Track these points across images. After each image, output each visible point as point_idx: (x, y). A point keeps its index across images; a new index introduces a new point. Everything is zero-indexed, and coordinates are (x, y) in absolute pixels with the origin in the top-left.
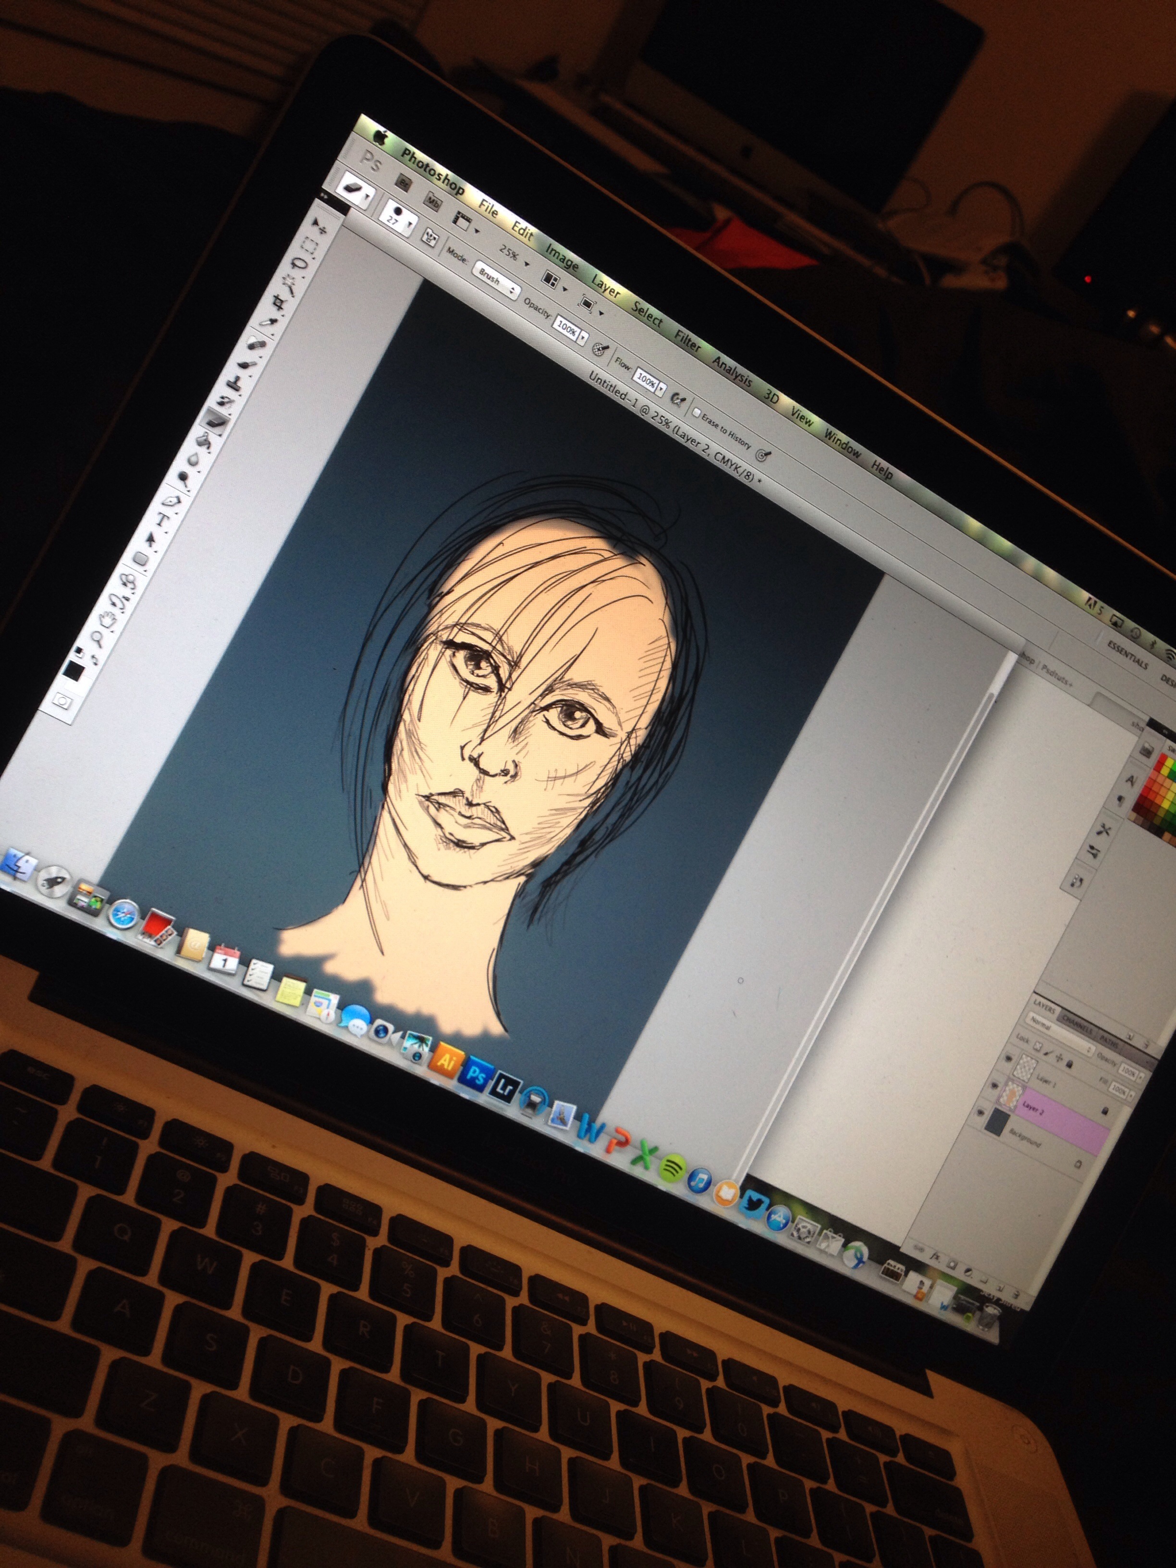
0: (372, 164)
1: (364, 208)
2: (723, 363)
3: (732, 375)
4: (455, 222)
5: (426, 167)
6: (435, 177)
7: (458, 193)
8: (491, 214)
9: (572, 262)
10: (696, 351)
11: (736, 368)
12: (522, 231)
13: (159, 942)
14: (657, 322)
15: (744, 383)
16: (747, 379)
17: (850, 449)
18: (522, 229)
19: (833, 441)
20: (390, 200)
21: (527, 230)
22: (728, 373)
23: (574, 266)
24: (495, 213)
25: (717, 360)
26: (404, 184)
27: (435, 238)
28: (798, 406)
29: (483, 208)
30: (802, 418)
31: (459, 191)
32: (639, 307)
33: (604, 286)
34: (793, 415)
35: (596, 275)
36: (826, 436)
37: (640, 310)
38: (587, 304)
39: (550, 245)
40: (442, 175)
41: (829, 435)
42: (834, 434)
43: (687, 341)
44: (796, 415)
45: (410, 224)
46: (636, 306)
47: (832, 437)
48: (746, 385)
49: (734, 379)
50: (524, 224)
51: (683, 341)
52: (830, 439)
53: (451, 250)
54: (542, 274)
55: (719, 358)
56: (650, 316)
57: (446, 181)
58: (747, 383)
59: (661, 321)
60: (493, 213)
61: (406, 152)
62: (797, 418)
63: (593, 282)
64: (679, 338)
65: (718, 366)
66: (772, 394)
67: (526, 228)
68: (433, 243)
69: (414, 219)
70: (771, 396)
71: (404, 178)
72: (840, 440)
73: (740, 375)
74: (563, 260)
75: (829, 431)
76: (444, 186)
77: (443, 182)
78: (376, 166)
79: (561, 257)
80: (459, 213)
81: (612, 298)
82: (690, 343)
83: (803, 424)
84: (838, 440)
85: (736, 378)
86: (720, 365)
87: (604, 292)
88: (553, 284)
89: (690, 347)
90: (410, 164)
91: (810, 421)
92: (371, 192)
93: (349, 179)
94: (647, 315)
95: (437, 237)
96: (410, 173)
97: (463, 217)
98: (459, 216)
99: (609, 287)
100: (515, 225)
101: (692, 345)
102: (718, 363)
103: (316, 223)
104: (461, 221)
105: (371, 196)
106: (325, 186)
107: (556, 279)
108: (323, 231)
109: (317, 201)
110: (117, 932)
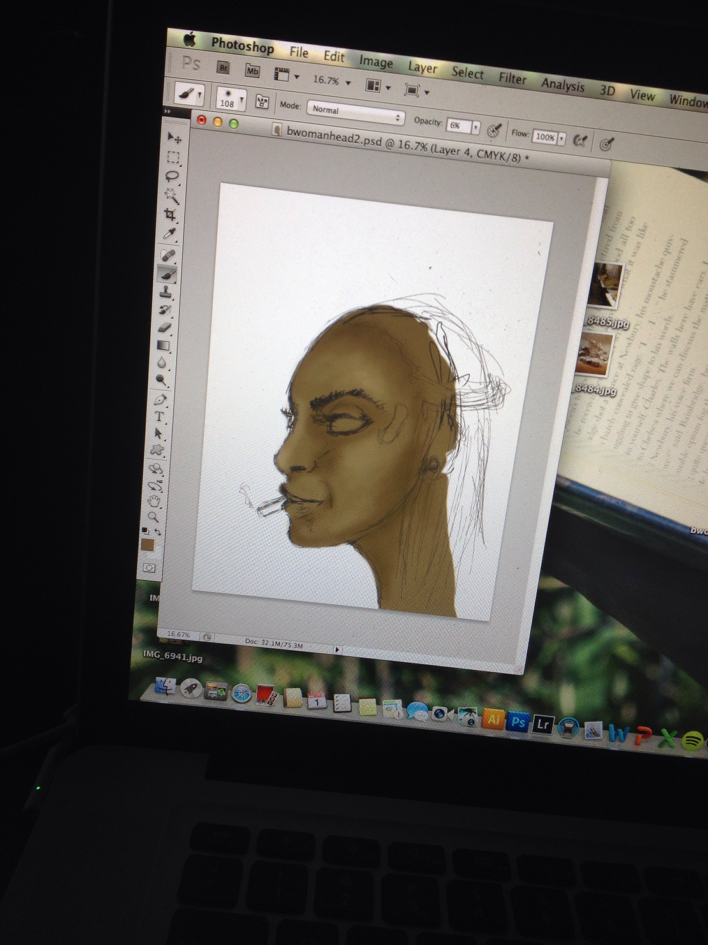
0: (192, 65)
1: (201, 105)
2: (551, 82)
3: (564, 88)
4: (276, 78)
5: (235, 45)
6: (245, 49)
7: (269, 53)
8: (302, 56)
9: (385, 61)
10: (523, 83)
11: (565, 81)
12: (333, 57)
13: (270, 703)
14: (478, 75)
15: (578, 90)
16: (578, 86)
17: (699, 103)
18: (333, 55)
19: (680, 104)
20: (219, 88)
21: (338, 54)
22: (559, 88)
23: (388, 64)
24: (305, 54)
25: (546, 82)
26: (223, 68)
27: (266, 101)
28: (635, 87)
29: (294, 54)
30: (643, 96)
31: (269, 51)
32: (458, 71)
33: (420, 67)
34: (633, 97)
35: (410, 62)
36: (672, 102)
37: (460, 73)
38: (412, 91)
39: (362, 56)
40: (250, 45)
41: (674, 100)
42: (679, 96)
43: (512, 78)
44: (637, 95)
45: (242, 99)
46: (454, 70)
47: (678, 99)
48: (580, 91)
49: (567, 92)
50: (332, 50)
51: (508, 81)
52: (676, 103)
53: (283, 103)
54: (364, 85)
55: (546, 80)
56: (470, 74)
57: (256, 48)
58: (580, 89)
59: (482, 73)
60: (304, 54)
61: (214, 41)
62: (638, 98)
63: (410, 69)
64: (503, 80)
65: (548, 87)
66: (607, 88)
67: (336, 52)
68: (266, 105)
69: (243, 93)
70: (606, 90)
71: (223, 63)
72: (687, 100)
73: (570, 85)
74: (377, 63)
75: (673, 96)
76: (255, 53)
77: (254, 50)
78: (197, 65)
79: (374, 62)
80: (276, 69)
81: (432, 75)
82: (515, 79)
83: (646, 101)
84: (684, 100)
85: (568, 89)
86: (549, 85)
87: (422, 73)
88: (377, 89)
89: (518, 82)
90: (222, 49)
91: (651, 96)
92: (199, 88)
93: (181, 88)
94: (467, 74)
95: (267, 99)
96: (226, 57)
97: (282, 70)
99: (426, 66)
100: (326, 55)
101: (517, 80)
102: (547, 84)
103: (170, 136)
104: (281, 75)
105: (202, 91)
106: (165, 103)
107: (377, 83)
108: (178, 140)
109: (164, 118)
110: (242, 705)
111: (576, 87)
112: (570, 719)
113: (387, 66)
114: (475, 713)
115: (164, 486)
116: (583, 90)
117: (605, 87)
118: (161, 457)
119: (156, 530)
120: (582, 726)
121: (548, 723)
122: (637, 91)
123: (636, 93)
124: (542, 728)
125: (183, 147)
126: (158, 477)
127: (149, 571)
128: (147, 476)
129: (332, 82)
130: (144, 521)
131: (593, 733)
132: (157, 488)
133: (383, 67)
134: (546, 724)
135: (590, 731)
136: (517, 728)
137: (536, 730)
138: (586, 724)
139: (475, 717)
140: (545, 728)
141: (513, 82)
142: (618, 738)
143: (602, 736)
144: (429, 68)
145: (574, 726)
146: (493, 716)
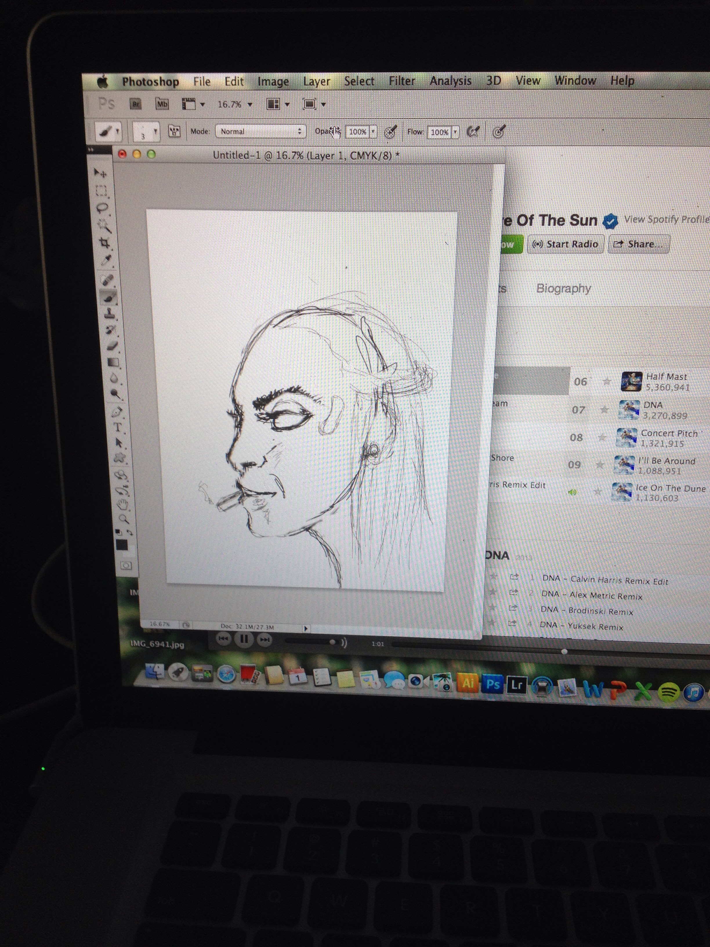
0: (108, 105)
1: (120, 140)
2: (439, 80)
3: (451, 84)
4: (184, 108)
5: (143, 82)
6: (153, 85)
7: (174, 85)
8: (205, 84)
9: (282, 80)
10: (412, 84)
11: (452, 77)
12: (234, 82)
13: (254, 681)
14: (369, 82)
15: (465, 84)
16: (465, 79)
17: (584, 81)
18: (233, 80)
19: (566, 84)
20: (134, 123)
21: (237, 79)
22: (446, 84)
23: (285, 82)
24: (208, 82)
25: (433, 81)
26: (136, 105)
27: (177, 130)
28: (520, 74)
29: (198, 84)
30: (529, 80)
31: (175, 83)
32: (350, 80)
33: (315, 82)
34: (519, 83)
35: (305, 77)
36: (557, 83)
37: (352, 82)
38: (310, 104)
39: (259, 78)
40: (157, 80)
41: (559, 81)
42: (564, 77)
43: (401, 80)
44: (523, 81)
45: (156, 130)
46: (346, 80)
47: (563, 80)
48: (467, 84)
49: (455, 87)
50: (232, 76)
51: (398, 84)
52: (561, 83)
53: (194, 130)
54: (265, 104)
55: (434, 78)
56: (362, 81)
57: (163, 82)
58: (467, 82)
59: (372, 79)
60: (206, 82)
61: (125, 80)
62: (524, 84)
63: (305, 85)
64: (393, 83)
65: (436, 84)
66: (493, 79)
67: (235, 77)
68: (178, 134)
69: (156, 125)
71: (134, 100)
72: (572, 79)
73: (457, 80)
74: (274, 83)
75: (558, 78)
76: (163, 87)
77: (161, 84)
78: (112, 105)
79: (271, 82)
80: (183, 99)
81: (326, 87)
82: (404, 81)
83: (532, 86)
84: (569, 79)
85: (456, 85)
86: (437, 83)
87: (317, 87)
88: (277, 107)
89: (407, 84)
90: (132, 87)
91: (537, 80)
92: (117, 125)
93: (100, 127)
94: (359, 82)
95: (178, 128)
96: (137, 94)
97: (188, 100)
98: (185, 101)
99: (319, 80)
100: (226, 81)
101: (407, 82)
102: (435, 82)
103: (96, 172)
104: (189, 105)
105: (120, 128)
106: (88, 142)
107: (277, 102)
108: (104, 175)
109: (89, 157)
110: (228, 685)
111: (463, 81)
112: (542, 678)
113: (284, 84)
114: (449, 678)
115: (130, 490)
116: (471, 83)
117: (491, 77)
118: (124, 464)
119: (128, 531)
120: (556, 684)
121: (521, 683)
122: (522, 77)
123: (521, 79)
124: (516, 688)
125: (109, 181)
126: (123, 482)
127: (126, 569)
128: (114, 483)
129: (235, 105)
130: (116, 524)
131: (567, 690)
132: (124, 492)
133: (280, 86)
134: (520, 684)
135: (565, 689)
136: (492, 690)
137: (510, 690)
138: (559, 682)
139: (450, 682)
140: (519, 688)
141: (403, 84)
142: (593, 694)
143: (576, 692)
144: (323, 81)
145: (547, 685)
146: (467, 680)
